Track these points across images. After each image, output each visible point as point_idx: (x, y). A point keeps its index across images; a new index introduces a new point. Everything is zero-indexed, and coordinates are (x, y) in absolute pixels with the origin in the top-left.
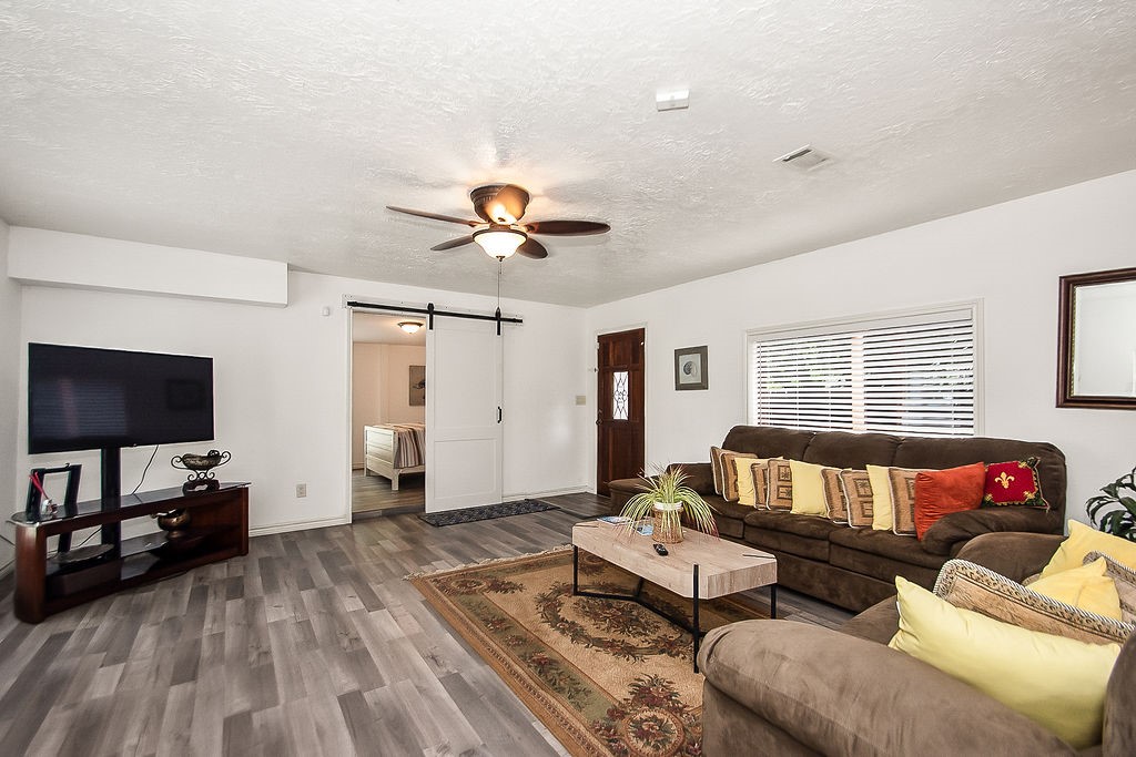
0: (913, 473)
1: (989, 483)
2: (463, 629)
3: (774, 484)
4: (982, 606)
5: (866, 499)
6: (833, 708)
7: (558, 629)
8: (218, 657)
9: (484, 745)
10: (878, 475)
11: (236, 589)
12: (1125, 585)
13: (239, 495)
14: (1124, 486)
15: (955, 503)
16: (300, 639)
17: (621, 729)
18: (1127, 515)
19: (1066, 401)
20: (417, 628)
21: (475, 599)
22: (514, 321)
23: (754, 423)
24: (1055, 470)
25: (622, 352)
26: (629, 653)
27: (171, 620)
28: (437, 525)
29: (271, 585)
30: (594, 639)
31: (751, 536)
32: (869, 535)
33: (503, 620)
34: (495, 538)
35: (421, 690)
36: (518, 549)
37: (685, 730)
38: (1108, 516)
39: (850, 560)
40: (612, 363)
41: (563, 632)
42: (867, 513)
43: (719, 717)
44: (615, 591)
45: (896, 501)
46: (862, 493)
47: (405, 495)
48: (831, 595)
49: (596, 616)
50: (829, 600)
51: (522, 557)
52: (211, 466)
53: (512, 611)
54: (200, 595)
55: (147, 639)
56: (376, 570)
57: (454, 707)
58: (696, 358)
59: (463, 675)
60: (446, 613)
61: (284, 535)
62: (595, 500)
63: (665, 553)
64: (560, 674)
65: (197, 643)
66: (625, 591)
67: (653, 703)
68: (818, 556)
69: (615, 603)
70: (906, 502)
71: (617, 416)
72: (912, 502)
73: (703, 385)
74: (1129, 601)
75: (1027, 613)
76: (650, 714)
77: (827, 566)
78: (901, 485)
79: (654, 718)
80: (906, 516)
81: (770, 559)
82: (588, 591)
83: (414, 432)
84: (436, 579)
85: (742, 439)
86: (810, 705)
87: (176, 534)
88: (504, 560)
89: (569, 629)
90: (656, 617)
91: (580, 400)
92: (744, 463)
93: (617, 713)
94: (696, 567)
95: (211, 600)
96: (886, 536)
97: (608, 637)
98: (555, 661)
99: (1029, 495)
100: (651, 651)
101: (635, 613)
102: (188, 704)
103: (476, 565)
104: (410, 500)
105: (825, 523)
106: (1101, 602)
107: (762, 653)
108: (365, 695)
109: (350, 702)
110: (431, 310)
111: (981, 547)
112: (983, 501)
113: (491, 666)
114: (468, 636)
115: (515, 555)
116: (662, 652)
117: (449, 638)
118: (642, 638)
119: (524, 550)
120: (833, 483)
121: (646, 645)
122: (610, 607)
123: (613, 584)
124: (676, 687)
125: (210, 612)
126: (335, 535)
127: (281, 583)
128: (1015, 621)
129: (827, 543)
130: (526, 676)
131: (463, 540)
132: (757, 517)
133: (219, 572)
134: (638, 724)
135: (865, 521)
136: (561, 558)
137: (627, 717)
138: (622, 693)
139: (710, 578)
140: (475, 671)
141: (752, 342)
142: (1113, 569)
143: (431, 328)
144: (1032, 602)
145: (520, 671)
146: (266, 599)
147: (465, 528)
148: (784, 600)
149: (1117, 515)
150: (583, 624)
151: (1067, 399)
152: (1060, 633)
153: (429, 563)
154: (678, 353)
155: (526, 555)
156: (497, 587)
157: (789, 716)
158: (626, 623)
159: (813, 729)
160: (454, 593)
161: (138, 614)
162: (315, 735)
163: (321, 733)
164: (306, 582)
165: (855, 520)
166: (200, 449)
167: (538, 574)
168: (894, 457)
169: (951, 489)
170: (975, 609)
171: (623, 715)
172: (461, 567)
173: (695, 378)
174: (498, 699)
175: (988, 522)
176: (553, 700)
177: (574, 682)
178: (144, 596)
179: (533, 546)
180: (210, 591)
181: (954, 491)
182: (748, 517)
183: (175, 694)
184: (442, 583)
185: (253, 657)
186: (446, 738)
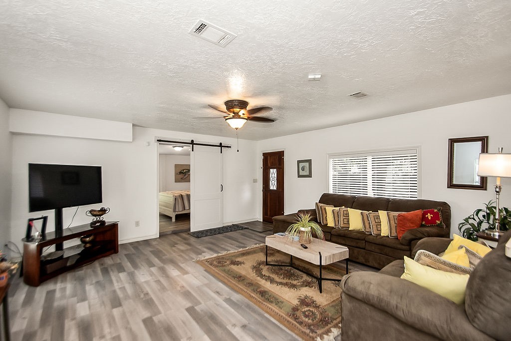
0: (396, 214)
1: (424, 218)
2: (226, 281)
3: (342, 218)
4: (429, 265)
5: (378, 224)
6: (389, 297)
7: (264, 279)
8: (127, 297)
9: (249, 323)
10: (383, 214)
11: (121, 269)
12: (471, 256)
13: (114, 227)
14: (471, 218)
15: (412, 225)
16: (159, 288)
17: (298, 315)
18: (472, 229)
19: (451, 186)
20: (206, 281)
21: (227, 268)
22: (228, 147)
23: (331, 192)
24: (447, 212)
25: (274, 160)
26: (294, 287)
27: (97, 282)
28: (198, 237)
29: (135, 266)
30: (279, 282)
31: (334, 239)
32: (380, 238)
33: (240, 277)
34: (226, 242)
35: (218, 305)
36: (237, 246)
37: (321, 314)
38: (465, 230)
39: (373, 248)
40: (269, 165)
41: (266, 280)
42: (379, 229)
43: (348, 304)
44: (282, 263)
45: (390, 225)
46: (377, 221)
47: (178, 224)
48: (366, 262)
49: (277, 274)
50: (365, 263)
51: (240, 250)
52: (102, 215)
53: (243, 273)
54: (106, 271)
55: (91, 290)
56: (179, 258)
57: (233, 310)
58: (307, 164)
59: (231, 298)
60: (216, 275)
61: (131, 244)
62: (262, 224)
63: (306, 248)
64: (270, 296)
65: (114, 291)
66: (286, 263)
67: (307, 305)
68: (361, 247)
69: (283, 268)
70: (393, 225)
71: (271, 188)
72: (396, 225)
73: (310, 176)
74: (472, 261)
75: (443, 266)
76: (307, 309)
77: (364, 250)
78: (392, 218)
79: (309, 310)
80: (394, 231)
81: (346, 249)
82: (271, 263)
83: (182, 195)
84: (207, 260)
85: (327, 199)
86: (382, 297)
87: (88, 245)
88: (233, 251)
89: (268, 279)
90: (301, 273)
91: (255, 181)
92: (329, 209)
93: (295, 309)
94: (320, 253)
95: (111, 273)
96: (387, 238)
97: (285, 281)
98: (267, 292)
99: (438, 222)
100: (302, 286)
101: (292, 271)
102: (124, 315)
103: (221, 254)
104: (182, 226)
105: (362, 233)
106: (463, 261)
107: (363, 282)
108: (196, 307)
109: (191, 311)
110: (192, 143)
111: (423, 243)
112: (422, 224)
113: (242, 294)
114: (229, 283)
115: (236, 249)
116: (306, 286)
117: (221, 284)
118: (297, 281)
119: (240, 247)
120: (365, 217)
121: (299, 284)
122: (282, 269)
123: (280, 261)
124: (315, 299)
125: (114, 278)
126: (154, 243)
127: (139, 264)
128: (439, 269)
129: (364, 241)
130: (257, 298)
131: (212, 243)
132: (336, 232)
133: (108, 261)
134: (304, 313)
135: (378, 232)
136: (256, 250)
137: (299, 311)
138: (295, 302)
139: (326, 257)
140: (236, 297)
141: (330, 158)
142: (467, 251)
143: (193, 151)
144: (444, 263)
145: (254, 296)
146: (136, 271)
147: (211, 238)
148: (350, 265)
149: (468, 229)
150: (273, 277)
151: (451, 185)
152: (452, 272)
153: (201, 254)
154: (299, 162)
155: (241, 249)
156: (234, 263)
157: (375, 301)
158: (290, 276)
159: (383, 304)
160: (216, 266)
161: (81, 280)
162: (182, 323)
163: (184, 323)
164: (151, 265)
165: (374, 232)
166: (97, 207)
167: (249, 257)
168: (388, 206)
169: (410, 220)
170: (427, 266)
171: (298, 310)
172: (215, 255)
173: (306, 173)
174: (248, 306)
175: (424, 233)
176: (270, 306)
177: (276, 299)
178: (80, 273)
179: (242, 245)
180: (109, 270)
181: (411, 221)
182: (333, 232)
183: (116, 312)
184: (210, 262)
185: (142, 296)
186: (233, 321)
